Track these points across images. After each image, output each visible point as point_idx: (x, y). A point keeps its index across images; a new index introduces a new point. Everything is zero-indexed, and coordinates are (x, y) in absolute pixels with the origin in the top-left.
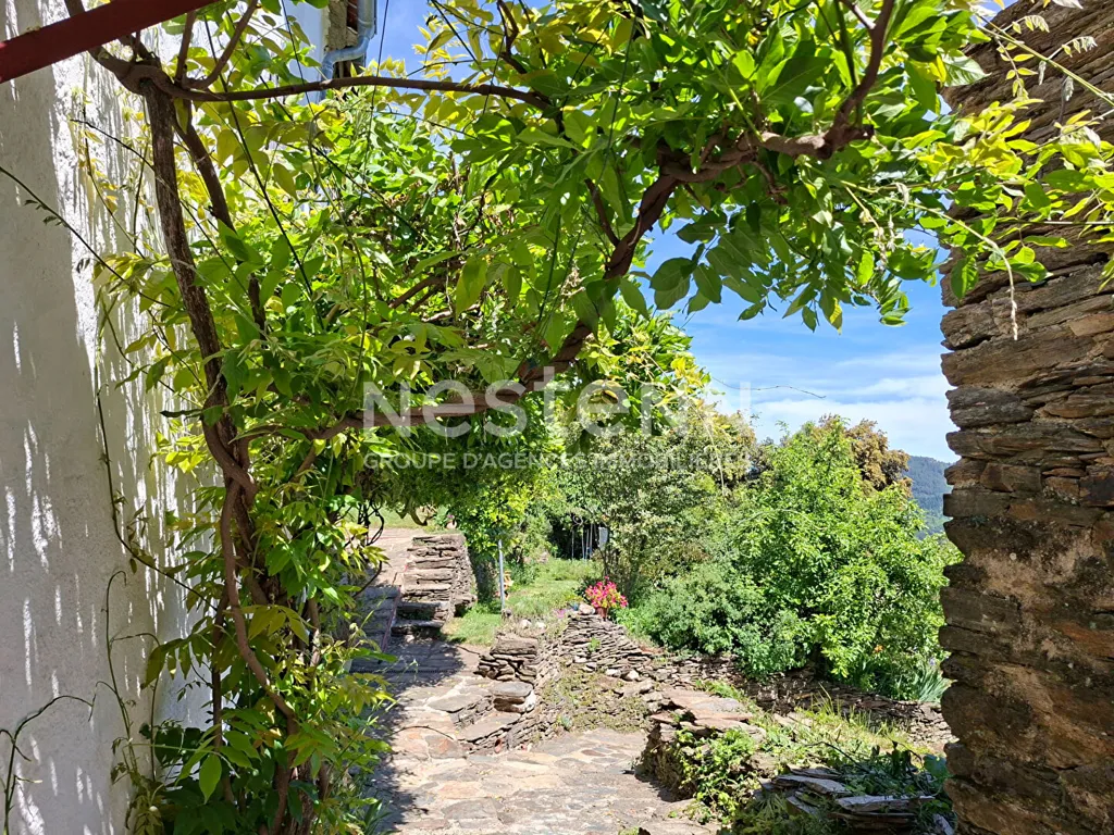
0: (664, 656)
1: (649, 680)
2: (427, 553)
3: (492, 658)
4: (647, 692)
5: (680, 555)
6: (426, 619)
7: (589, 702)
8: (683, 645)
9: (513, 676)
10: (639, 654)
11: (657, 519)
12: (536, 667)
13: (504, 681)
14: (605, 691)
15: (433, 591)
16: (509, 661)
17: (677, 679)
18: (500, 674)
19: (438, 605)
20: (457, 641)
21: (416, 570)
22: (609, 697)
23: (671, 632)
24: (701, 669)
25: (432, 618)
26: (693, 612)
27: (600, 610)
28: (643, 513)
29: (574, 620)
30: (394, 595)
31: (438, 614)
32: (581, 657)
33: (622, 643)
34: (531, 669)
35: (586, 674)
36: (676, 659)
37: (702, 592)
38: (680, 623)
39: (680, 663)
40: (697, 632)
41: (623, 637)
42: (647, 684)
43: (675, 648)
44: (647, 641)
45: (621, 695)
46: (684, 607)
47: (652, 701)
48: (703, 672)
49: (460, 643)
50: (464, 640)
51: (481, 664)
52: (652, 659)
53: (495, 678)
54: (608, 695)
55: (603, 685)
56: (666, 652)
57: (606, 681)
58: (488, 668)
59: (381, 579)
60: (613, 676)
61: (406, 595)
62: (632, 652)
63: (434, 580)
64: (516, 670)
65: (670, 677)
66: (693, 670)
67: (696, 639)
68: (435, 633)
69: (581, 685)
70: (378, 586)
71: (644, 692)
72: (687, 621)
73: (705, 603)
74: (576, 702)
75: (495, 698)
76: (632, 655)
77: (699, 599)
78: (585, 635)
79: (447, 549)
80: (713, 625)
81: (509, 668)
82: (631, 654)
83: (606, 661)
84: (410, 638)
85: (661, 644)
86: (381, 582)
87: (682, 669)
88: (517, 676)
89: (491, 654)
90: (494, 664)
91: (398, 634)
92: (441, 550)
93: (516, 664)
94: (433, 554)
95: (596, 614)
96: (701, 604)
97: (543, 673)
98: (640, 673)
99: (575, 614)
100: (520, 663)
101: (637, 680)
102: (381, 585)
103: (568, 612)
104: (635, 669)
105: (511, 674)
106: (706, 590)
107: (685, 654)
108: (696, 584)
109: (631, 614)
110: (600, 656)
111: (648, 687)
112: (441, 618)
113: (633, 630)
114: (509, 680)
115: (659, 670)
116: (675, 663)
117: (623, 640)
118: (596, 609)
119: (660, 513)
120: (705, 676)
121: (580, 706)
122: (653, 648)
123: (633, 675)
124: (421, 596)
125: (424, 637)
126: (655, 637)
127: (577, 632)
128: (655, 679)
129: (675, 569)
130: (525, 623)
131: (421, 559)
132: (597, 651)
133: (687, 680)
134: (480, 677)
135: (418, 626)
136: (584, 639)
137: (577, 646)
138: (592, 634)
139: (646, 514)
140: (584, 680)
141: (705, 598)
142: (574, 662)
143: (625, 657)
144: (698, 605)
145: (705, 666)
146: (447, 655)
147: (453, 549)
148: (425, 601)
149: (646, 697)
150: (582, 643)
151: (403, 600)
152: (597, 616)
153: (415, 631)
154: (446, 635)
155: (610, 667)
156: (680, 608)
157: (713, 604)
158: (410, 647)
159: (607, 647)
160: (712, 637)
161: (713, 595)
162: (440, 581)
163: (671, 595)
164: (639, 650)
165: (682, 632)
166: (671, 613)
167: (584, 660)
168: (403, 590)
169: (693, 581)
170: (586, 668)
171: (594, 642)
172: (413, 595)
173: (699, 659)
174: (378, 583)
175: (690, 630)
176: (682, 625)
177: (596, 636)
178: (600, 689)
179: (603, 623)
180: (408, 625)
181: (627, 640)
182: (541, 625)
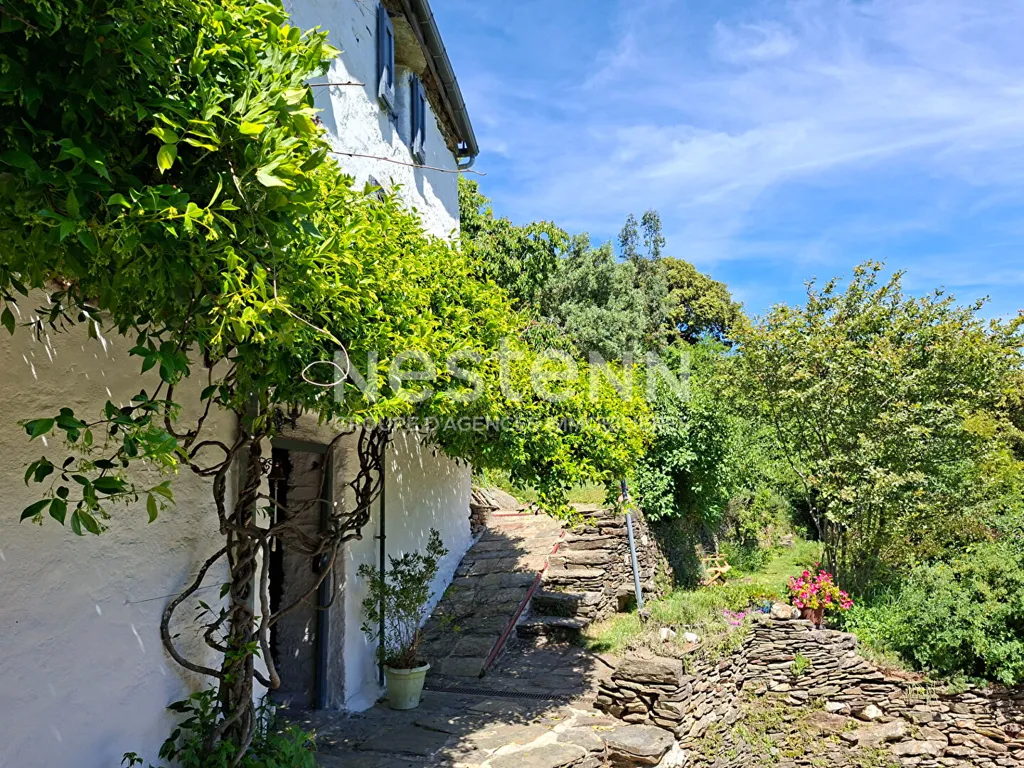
0: (924, 685)
1: (901, 722)
2: (585, 531)
3: (613, 685)
4: (898, 740)
5: (952, 532)
6: (567, 616)
7: (796, 752)
8: (958, 668)
9: (646, 717)
10: (879, 681)
11: (896, 480)
12: (678, 706)
13: (633, 722)
14: (825, 736)
15: (579, 578)
16: (637, 691)
17: (951, 721)
18: (626, 712)
19: (581, 598)
20: (598, 648)
21: (568, 552)
22: (832, 745)
23: (933, 647)
24: (994, 707)
25: (575, 613)
26: (970, 619)
27: (809, 612)
28: (873, 472)
29: (764, 626)
30: (531, 582)
31: (580, 610)
32: (781, 682)
33: (849, 663)
34: (671, 709)
35: (790, 709)
36: (945, 690)
37: (982, 587)
38: (946, 635)
39: (954, 698)
40: (978, 650)
41: (851, 653)
42: (899, 727)
43: (943, 674)
44: (892, 659)
45: (855, 743)
46: (953, 609)
47: (908, 755)
48: (998, 712)
49: (601, 651)
50: (608, 647)
51: (601, 693)
52: (903, 688)
53: (620, 717)
54: (831, 743)
55: (821, 725)
56: (927, 679)
57: (826, 719)
58: (610, 700)
59: (522, 561)
60: (837, 712)
61: (547, 584)
62: (867, 677)
63: (585, 565)
64: (650, 708)
65: (937, 718)
66: (978, 710)
67: (980, 661)
68: (574, 636)
69: (782, 725)
70: (515, 572)
71: (892, 740)
72: (959, 633)
73: (989, 603)
74: (774, 751)
75: (610, 752)
76: (868, 683)
77: (979, 598)
78: (784, 650)
79: (607, 526)
80: (1008, 639)
81: (638, 703)
82: (864, 681)
83: (824, 689)
84: (542, 640)
85: (917, 666)
86: (520, 566)
87: (958, 706)
88: (651, 718)
89: (613, 679)
90: (617, 695)
91: (527, 635)
92: (600, 527)
93: (647, 698)
94: (591, 532)
95: (802, 617)
96: (982, 606)
97: (698, 713)
98: (884, 710)
99: (765, 618)
100: (654, 697)
101: (880, 721)
102: (520, 570)
103: (752, 614)
104: (875, 703)
105: (643, 713)
106: (991, 582)
107: (961, 683)
108: (971, 573)
109: (868, 617)
110: (812, 681)
111: (900, 732)
112: (586, 614)
113: (872, 642)
114: (640, 722)
115: (917, 707)
116: (943, 697)
117: (852, 658)
118: (802, 610)
119: (900, 470)
120: (1002, 719)
121: (782, 758)
122: (902, 672)
123: (872, 711)
124: (566, 584)
125: (561, 640)
126: (907, 654)
127: (771, 645)
128: (911, 721)
129: (945, 551)
130: (664, 632)
131: (577, 537)
132: (807, 674)
133: (970, 724)
134: (599, 713)
135: (551, 626)
136: (782, 656)
137: (771, 666)
138: (796, 650)
139: (877, 472)
140: (786, 718)
141: (989, 595)
142: (769, 689)
143: (856, 684)
144: (977, 607)
145: (1000, 703)
146: (575, 670)
147: (614, 526)
148: (570, 591)
149: (897, 749)
150: (780, 661)
151: (545, 589)
152: (804, 622)
153: (549, 631)
154: (589, 638)
155: (831, 698)
156: (944, 612)
157: (1003, 606)
158: (538, 653)
159: (823, 669)
160: (1009, 657)
161: (1005, 591)
162: (592, 565)
163: (929, 590)
164: (879, 675)
165: (954, 649)
166: (927, 619)
167: (785, 687)
168: (544, 577)
169: (965, 568)
170: (790, 700)
171: (801, 661)
172: (556, 583)
173: (987, 692)
174: (517, 567)
175: (966, 645)
176: (950, 638)
177: (802, 652)
178: (813, 733)
179: (814, 632)
180: (539, 624)
181: (856, 660)
182: (691, 636)
